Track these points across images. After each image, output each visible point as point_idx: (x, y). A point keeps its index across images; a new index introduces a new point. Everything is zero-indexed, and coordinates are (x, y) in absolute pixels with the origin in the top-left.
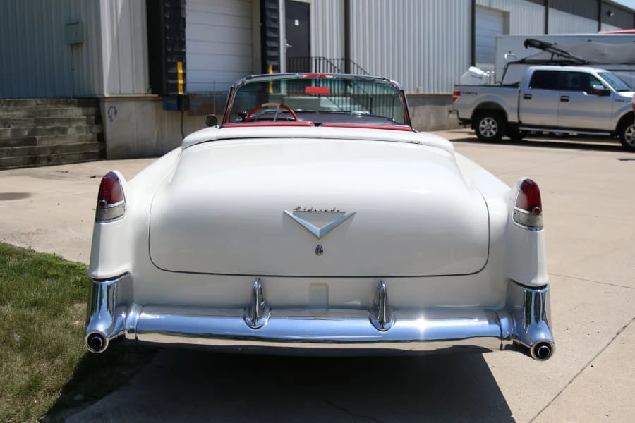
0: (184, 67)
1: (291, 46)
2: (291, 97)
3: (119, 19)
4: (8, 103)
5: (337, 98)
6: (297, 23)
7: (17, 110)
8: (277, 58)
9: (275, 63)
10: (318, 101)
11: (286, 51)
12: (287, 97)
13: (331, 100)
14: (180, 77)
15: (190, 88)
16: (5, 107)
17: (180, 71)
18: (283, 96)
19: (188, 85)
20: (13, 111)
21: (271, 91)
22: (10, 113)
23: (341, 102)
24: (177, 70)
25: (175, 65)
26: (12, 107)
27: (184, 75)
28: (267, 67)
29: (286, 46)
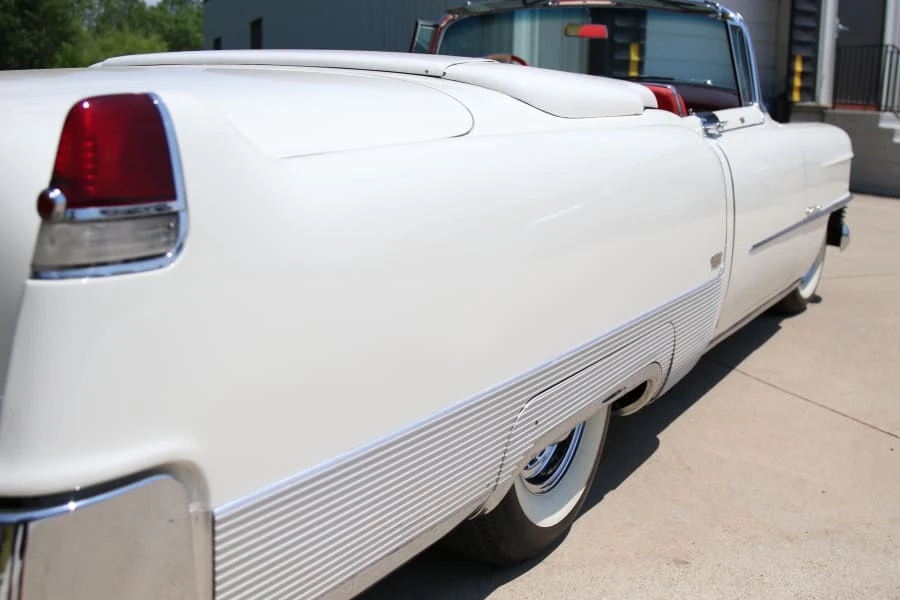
0: (642, 52)
1: (846, 29)
2: (837, 111)
8: (814, 46)
9: (808, 53)
10: (876, 119)
11: (836, 36)
12: (830, 111)
14: (633, 67)
17: (634, 57)
18: (826, 108)
21: (796, 97)
24: (629, 56)
25: (626, 48)
27: (640, 65)
28: (791, 59)
29: (838, 29)
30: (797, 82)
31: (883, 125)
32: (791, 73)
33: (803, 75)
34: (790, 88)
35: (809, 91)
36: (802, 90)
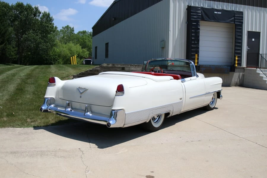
0: (198, 56)
1: (250, 49)
2: (248, 68)
3: (176, 39)
4: (136, 66)
5: (263, 69)
6: (253, 40)
7: (138, 68)
8: (241, 53)
9: (239, 55)
10: (256, 70)
12: (246, 68)
13: (260, 70)
14: (196, 59)
15: (200, 63)
16: (134, 67)
19: (199, 62)
20: (137, 68)
21: (236, 65)
22: (136, 69)
23: (264, 71)
24: (195, 57)
25: (195, 55)
26: (137, 67)
27: (198, 59)
28: (235, 57)
29: (247, 49)
30: (236, 62)
31: (258, 72)
32: (235, 60)
33: (238, 60)
34: (235, 63)
35: (240, 64)
36: (238, 64)
